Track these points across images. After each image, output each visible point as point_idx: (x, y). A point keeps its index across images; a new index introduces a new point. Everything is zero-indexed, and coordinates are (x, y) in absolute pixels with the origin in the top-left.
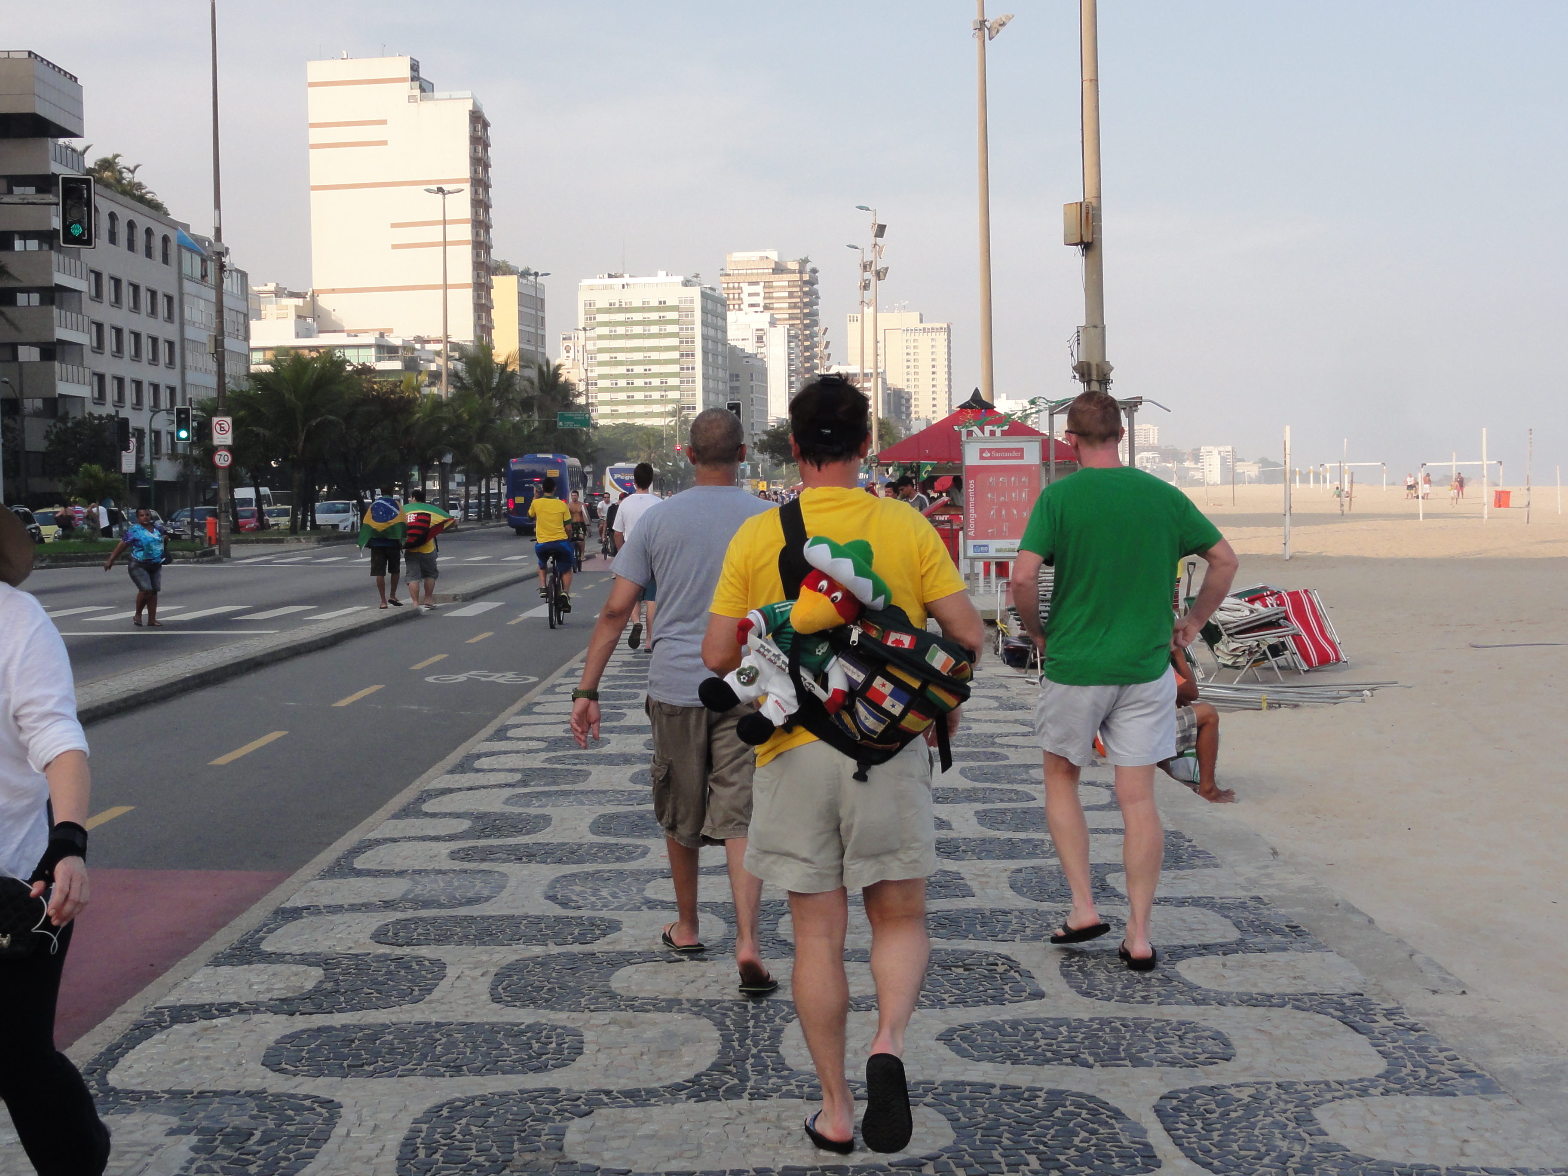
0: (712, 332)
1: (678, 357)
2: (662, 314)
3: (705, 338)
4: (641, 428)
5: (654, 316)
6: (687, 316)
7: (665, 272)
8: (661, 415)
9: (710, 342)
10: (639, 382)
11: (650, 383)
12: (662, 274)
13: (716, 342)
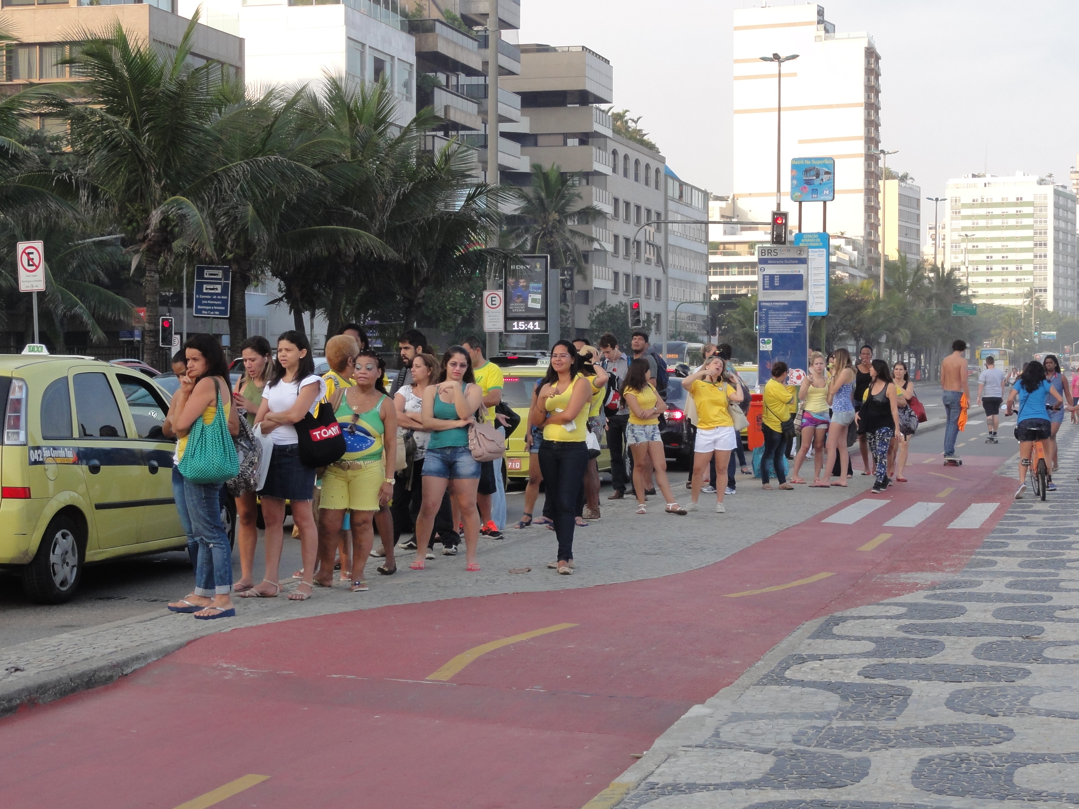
0: (1062, 225)
1: (1032, 246)
2: (1018, 209)
3: (1056, 229)
4: (999, 308)
5: (1012, 210)
6: (1041, 210)
7: (1022, 173)
8: (1016, 296)
9: (1061, 233)
10: (997, 268)
11: (1007, 268)
12: (1019, 174)
13: (1066, 232)
